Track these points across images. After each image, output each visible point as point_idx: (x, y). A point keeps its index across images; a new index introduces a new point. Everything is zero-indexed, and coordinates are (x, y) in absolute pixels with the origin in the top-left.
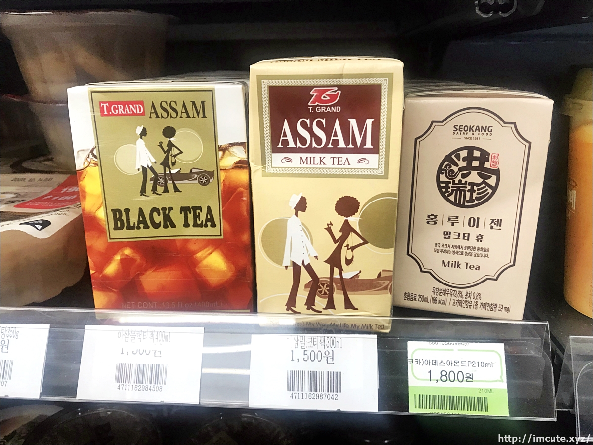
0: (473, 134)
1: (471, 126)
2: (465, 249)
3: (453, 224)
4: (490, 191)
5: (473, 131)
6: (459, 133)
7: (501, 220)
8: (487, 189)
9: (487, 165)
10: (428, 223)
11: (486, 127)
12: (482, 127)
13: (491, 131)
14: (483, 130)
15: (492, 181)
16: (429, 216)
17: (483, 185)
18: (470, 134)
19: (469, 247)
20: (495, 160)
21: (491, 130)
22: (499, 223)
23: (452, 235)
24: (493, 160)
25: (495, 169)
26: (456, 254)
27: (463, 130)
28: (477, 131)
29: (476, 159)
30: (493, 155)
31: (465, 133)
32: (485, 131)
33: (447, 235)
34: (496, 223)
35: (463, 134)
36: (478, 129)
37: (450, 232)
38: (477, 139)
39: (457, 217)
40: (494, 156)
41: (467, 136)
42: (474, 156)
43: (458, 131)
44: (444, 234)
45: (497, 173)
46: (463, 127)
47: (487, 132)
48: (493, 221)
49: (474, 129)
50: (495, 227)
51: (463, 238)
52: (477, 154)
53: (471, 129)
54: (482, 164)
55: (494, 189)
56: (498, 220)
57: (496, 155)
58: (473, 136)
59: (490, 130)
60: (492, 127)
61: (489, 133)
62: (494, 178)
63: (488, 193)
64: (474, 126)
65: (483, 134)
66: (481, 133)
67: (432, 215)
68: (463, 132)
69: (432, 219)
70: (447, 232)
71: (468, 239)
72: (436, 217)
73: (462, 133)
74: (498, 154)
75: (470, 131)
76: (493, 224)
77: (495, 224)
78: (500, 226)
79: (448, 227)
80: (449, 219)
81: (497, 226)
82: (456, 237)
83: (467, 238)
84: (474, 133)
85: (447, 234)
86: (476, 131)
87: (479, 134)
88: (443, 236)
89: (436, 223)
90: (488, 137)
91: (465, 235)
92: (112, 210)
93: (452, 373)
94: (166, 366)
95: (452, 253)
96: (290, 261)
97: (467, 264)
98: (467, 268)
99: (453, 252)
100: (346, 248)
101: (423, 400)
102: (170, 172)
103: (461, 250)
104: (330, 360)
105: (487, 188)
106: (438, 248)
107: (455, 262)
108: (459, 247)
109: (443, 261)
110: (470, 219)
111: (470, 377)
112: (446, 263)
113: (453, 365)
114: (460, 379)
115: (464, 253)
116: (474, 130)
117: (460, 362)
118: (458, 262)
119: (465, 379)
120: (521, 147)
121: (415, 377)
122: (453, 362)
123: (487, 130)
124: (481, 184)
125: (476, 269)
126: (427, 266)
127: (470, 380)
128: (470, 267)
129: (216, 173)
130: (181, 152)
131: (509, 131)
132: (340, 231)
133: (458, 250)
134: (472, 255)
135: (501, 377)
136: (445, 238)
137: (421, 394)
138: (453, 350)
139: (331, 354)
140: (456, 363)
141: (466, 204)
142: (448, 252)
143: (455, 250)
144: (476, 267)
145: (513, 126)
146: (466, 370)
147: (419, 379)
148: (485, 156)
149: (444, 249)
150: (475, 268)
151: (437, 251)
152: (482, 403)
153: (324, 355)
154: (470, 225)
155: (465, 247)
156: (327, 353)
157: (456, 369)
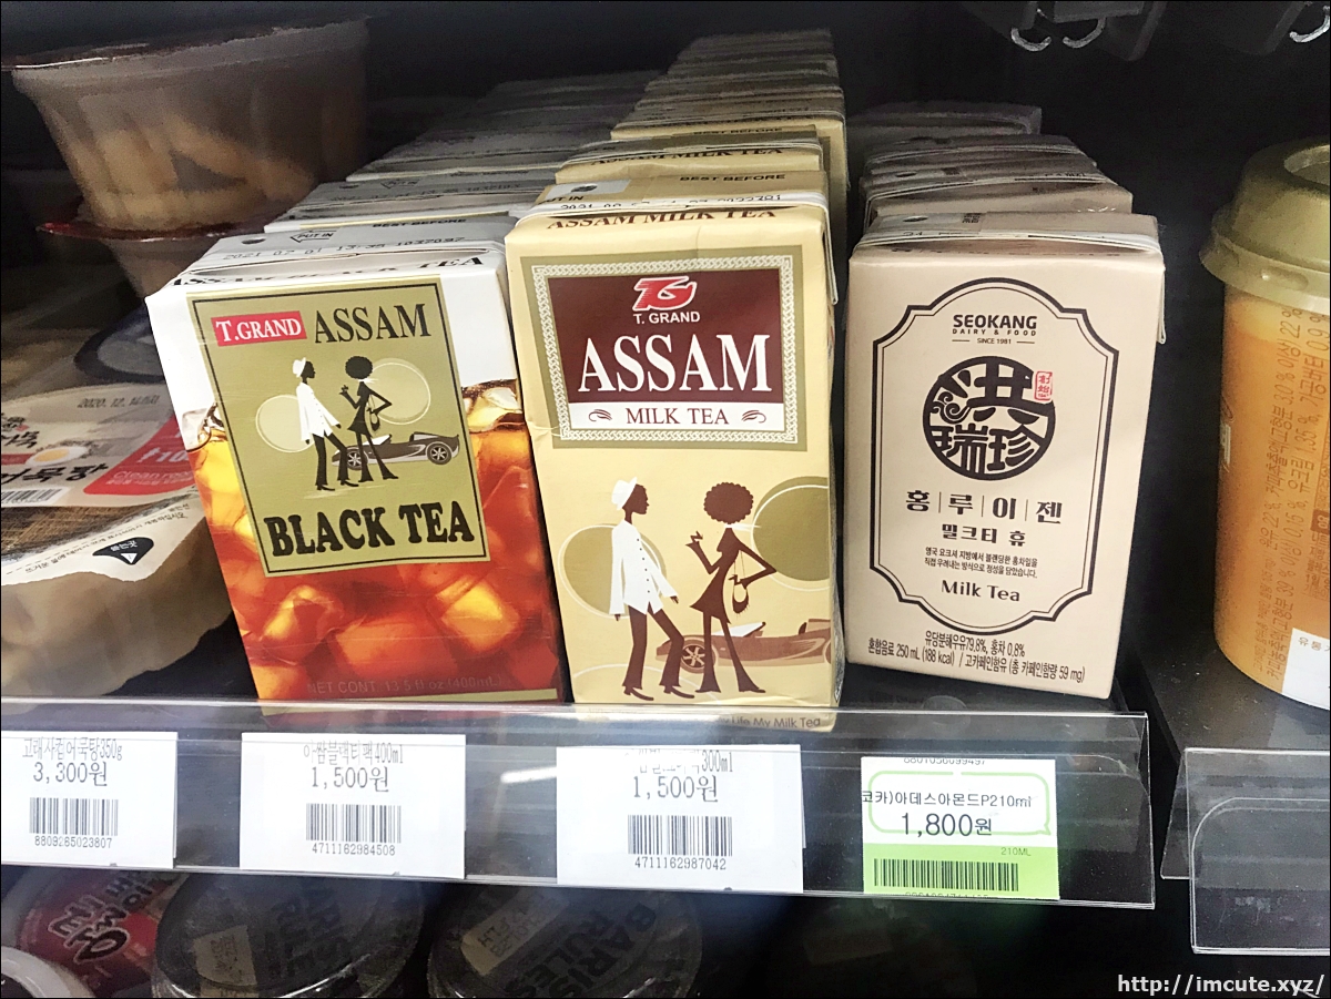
0: (996, 333)
1: (990, 317)
2: (988, 560)
3: (960, 511)
4: (1035, 446)
5: (996, 326)
6: (966, 329)
7: (1060, 505)
8: (1029, 444)
9: (1028, 395)
10: (910, 507)
11: (1023, 318)
12: (1015, 318)
13: (1034, 326)
14: (1017, 325)
15: (1039, 427)
16: (911, 495)
17: (1021, 435)
18: (989, 332)
19: (996, 557)
20: (1043, 385)
21: (1035, 324)
22: (1056, 509)
23: (960, 532)
24: (1039, 384)
25: (1044, 402)
26: (969, 570)
27: (973, 324)
28: (1005, 327)
29: (1005, 382)
30: (1041, 374)
31: (980, 330)
32: (1022, 326)
33: (950, 531)
34: (1050, 510)
35: (976, 331)
36: (1006, 322)
37: (955, 527)
38: (1005, 341)
39: (969, 498)
40: (1043, 378)
41: (985, 337)
42: (1000, 375)
43: (963, 327)
44: (944, 529)
45: (1049, 410)
46: (974, 319)
47: (1025, 328)
48: (1043, 506)
49: (998, 322)
50: (1047, 517)
51: (984, 539)
52: (1006, 372)
53: (992, 321)
54: (1017, 392)
55: (1045, 443)
56: (1054, 504)
57: (1047, 376)
58: (996, 337)
59: (1031, 325)
60: (1035, 317)
61: (1030, 331)
62: (1043, 421)
63: (1032, 450)
64: (997, 317)
65: (1017, 333)
66: (1013, 330)
67: (918, 492)
68: (975, 327)
69: (918, 500)
70: (950, 527)
71: (994, 541)
72: (925, 496)
73: (972, 330)
74: (1051, 374)
75: (989, 326)
76: (1043, 513)
77: (1047, 512)
78: (1059, 515)
79: (951, 516)
80: (953, 501)
81: (1053, 515)
82: (969, 535)
83: (990, 538)
84: (999, 329)
85: (950, 529)
86: (1001, 327)
87: (1009, 332)
88: (942, 533)
89: (925, 508)
90: (1029, 338)
91: (987, 532)
92: (266, 520)
93: (949, 818)
94: (400, 808)
95: (961, 567)
96: (623, 606)
97: (993, 588)
98: (993, 596)
99: (963, 564)
100: (733, 581)
101: (891, 869)
102: (370, 442)
103: (979, 562)
104: (709, 795)
105: (1028, 440)
106: (933, 556)
107: (968, 584)
108: (975, 556)
109: (945, 582)
110: (996, 501)
111: (985, 826)
112: (950, 586)
113: (951, 802)
114: (966, 830)
115: (986, 567)
116: (999, 325)
117: (966, 798)
118: (974, 585)
119: (974, 829)
120: (1098, 362)
121: (876, 826)
122: (951, 798)
123: (1026, 323)
124: (1016, 433)
125: (1012, 598)
126: (911, 590)
127: (984, 831)
128: (1000, 595)
129: (461, 439)
130: (388, 404)
131: (1071, 325)
132: (718, 550)
133: (972, 561)
134: (1001, 572)
135: (1046, 825)
136: (945, 536)
137: (887, 858)
138: (952, 773)
139: (711, 784)
140: (958, 799)
141: (987, 471)
142: (954, 565)
143: (968, 562)
144: (1010, 595)
145: (1080, 316)
146: (978, 813)
147: (883, 831)
148: (1022, 376)
149: (944, 558)
150: (1008, 597)
151: (932, 562)
152: (1007, 874)
153: (697, 785)
154: (995, 512)
155: (988, 556)
156: (703, 781)
157: (957, 812)
